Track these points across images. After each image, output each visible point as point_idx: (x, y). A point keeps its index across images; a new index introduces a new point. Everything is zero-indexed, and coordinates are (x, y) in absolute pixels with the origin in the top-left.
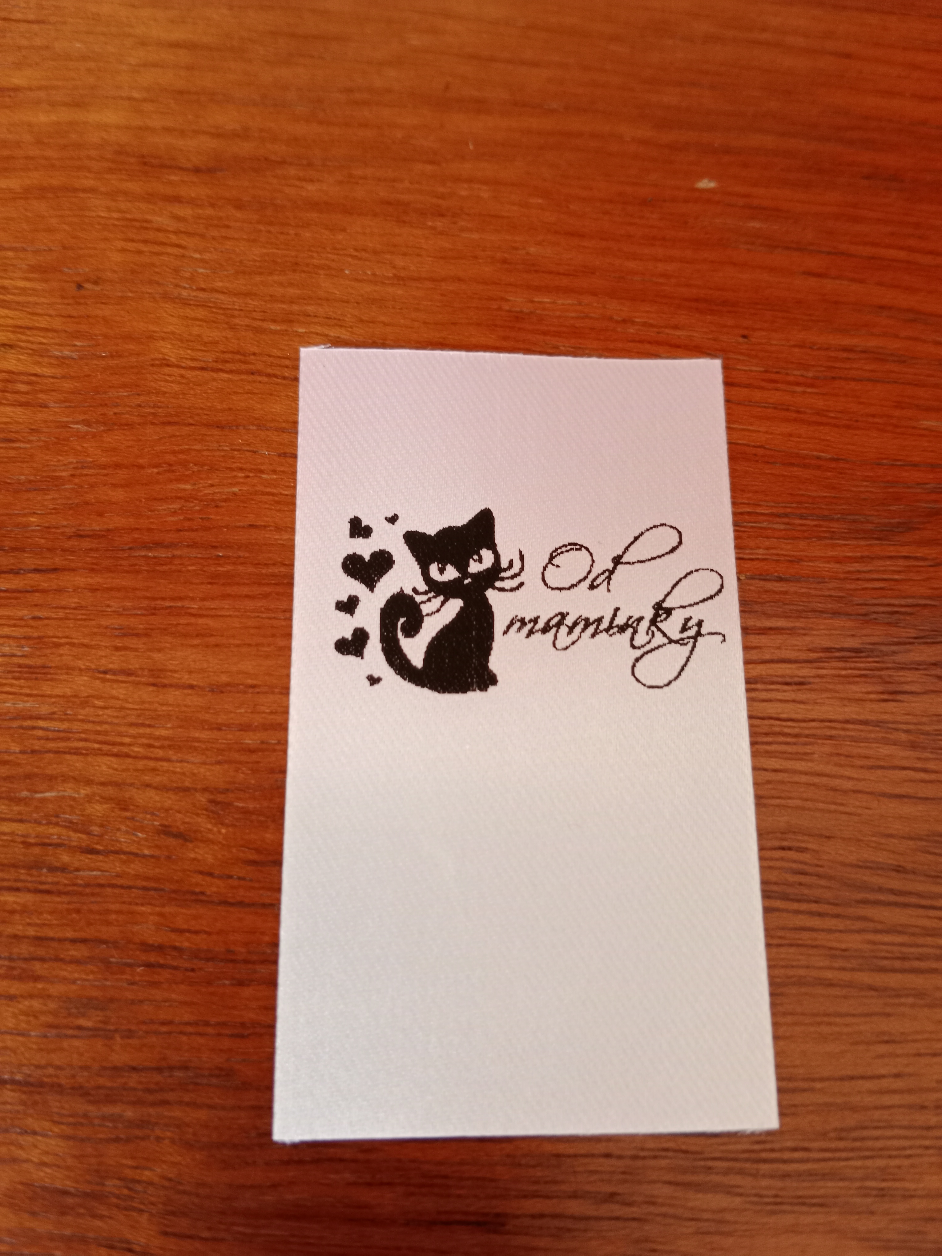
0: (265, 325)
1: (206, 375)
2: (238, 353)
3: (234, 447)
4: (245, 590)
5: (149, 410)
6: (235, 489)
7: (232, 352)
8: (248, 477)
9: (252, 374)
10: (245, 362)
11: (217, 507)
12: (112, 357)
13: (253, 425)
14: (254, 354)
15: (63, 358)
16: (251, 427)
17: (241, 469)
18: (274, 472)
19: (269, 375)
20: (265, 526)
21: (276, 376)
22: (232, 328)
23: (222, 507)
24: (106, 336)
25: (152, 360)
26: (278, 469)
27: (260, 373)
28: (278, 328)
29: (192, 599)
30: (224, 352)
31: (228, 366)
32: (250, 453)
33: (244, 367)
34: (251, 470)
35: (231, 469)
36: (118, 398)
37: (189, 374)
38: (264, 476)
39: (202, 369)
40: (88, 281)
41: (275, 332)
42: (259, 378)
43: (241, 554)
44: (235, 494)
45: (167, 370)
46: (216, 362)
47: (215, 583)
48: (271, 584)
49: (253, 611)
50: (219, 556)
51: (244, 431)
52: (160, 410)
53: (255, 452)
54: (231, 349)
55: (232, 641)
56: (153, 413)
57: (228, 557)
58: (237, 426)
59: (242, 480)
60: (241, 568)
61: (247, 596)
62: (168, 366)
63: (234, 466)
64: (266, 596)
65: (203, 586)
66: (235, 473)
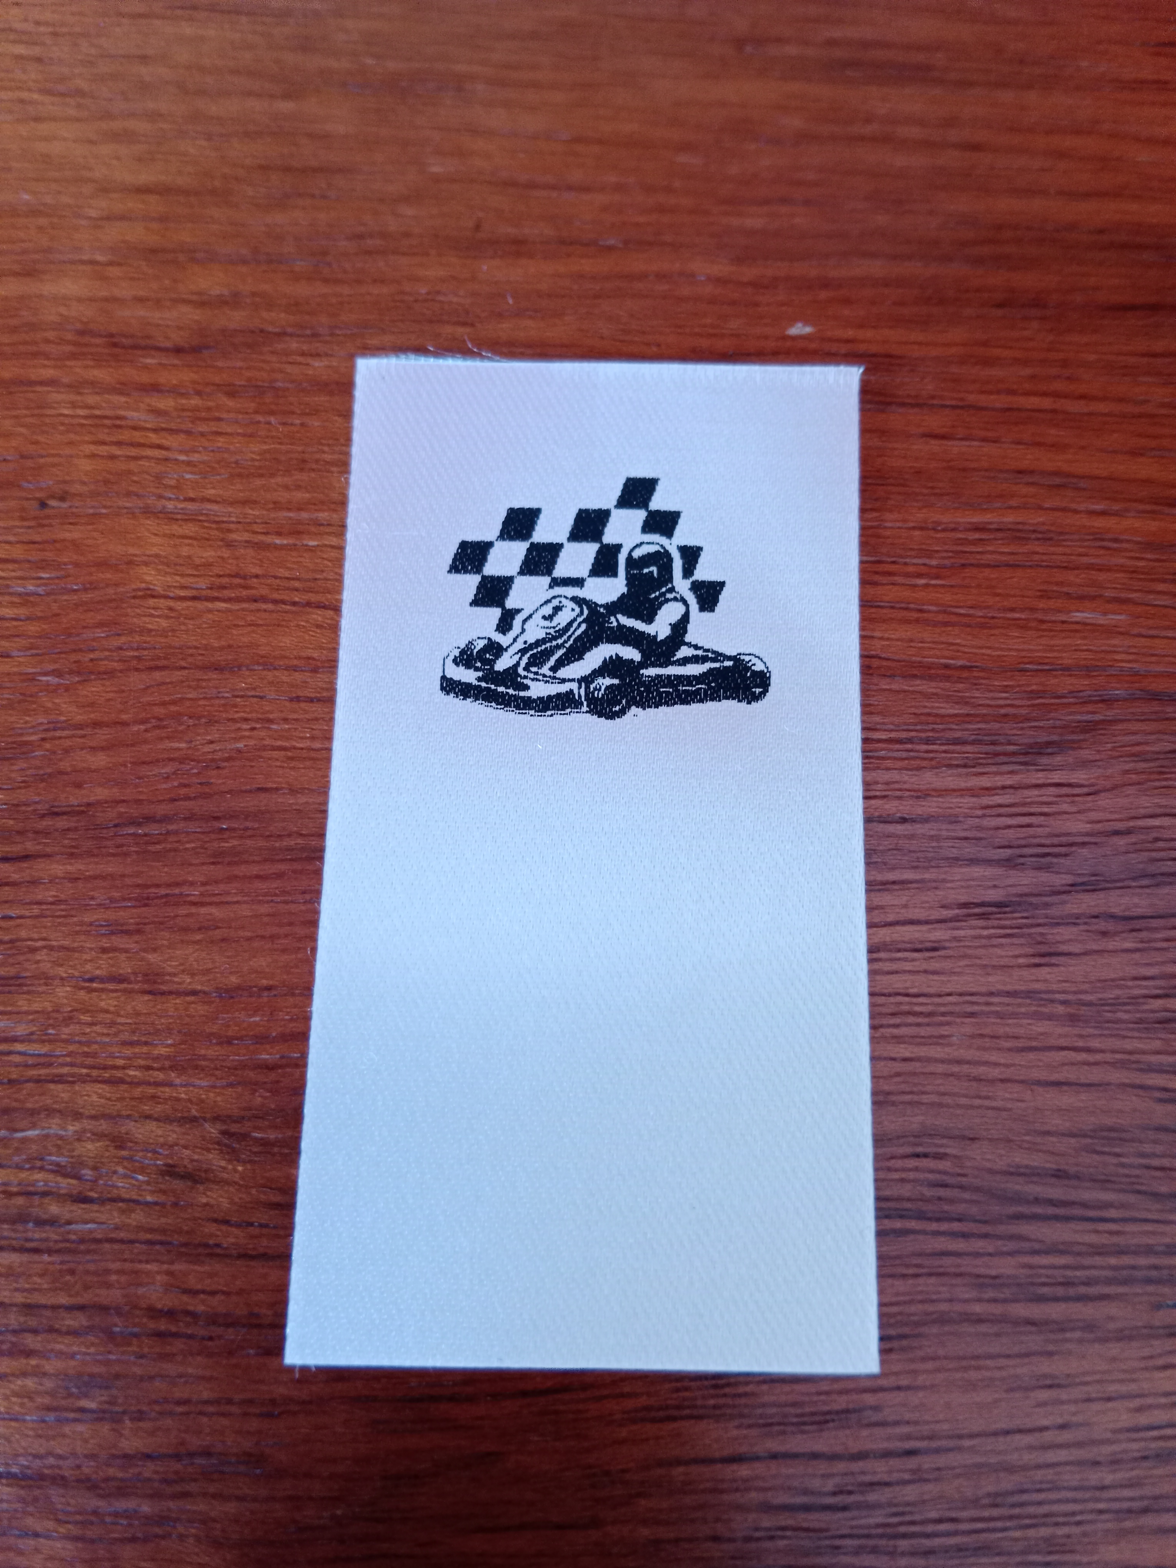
0: (269, 539)
1: (200, 605)
2: (237, 576)
3: (236, 693)
4: (255, 870)
5: (131, 653)
6: (240, 745)
7: (230, 576)
8: (253, 729)
9: (255, 601)
10: (246, 587)
11: (218, 768)
12: (86, 590)
13: (258, 664)
14: (257, 576)
15: (27, 594)
16: (256, 667)
17: (246, 720)
18: (285, 720)
19: (275, 602)
20: (277, 789)
21: (283, 602)
22: (229, 545)
23: (224, 768)
24: (77, 565)
25: (134, 590)
26: (290, 717)
27: (264, 599)
28: (285, 542)
29: (192, 884)
30: (220, 576)
31: (227, 593)
32: (255, 700)
33: (245, 593)
34: (258, 720)
35: (233, 720)
36: (94, 640)
37: (179, 605)
38: (274, 727)
39: (194, 598)
40: (53, 497)
41: (281, 547)
42: (264, 606)
43: (249, 824)
44: (239, 751)
45: (151, 602)
46: (211, 589)
47: (219, 863)
48: (286, 860)
49: (266, 895)
50: (223, 829)
51: (247, 673)
52: (146, 653)
53: (261, 698)
54: (228, 572)
55: (241, 933)
56: (136, 657)
57: (234, 829)
58: (239, 667)
59: (247, 733)
60: (249, 842)
61: (258, 877)
62: (153, 597)
63: (237, 716)
64: (280, 876)
65: (205, 868)
66: (239, 725)
